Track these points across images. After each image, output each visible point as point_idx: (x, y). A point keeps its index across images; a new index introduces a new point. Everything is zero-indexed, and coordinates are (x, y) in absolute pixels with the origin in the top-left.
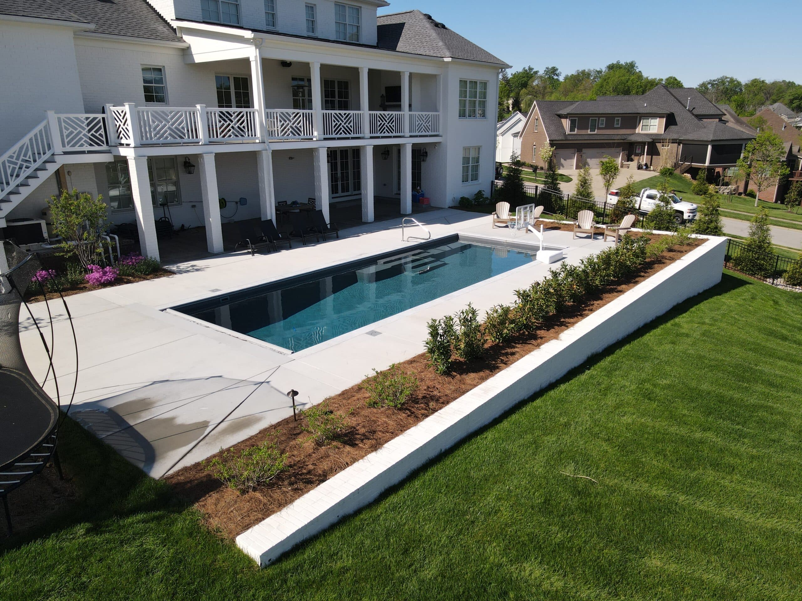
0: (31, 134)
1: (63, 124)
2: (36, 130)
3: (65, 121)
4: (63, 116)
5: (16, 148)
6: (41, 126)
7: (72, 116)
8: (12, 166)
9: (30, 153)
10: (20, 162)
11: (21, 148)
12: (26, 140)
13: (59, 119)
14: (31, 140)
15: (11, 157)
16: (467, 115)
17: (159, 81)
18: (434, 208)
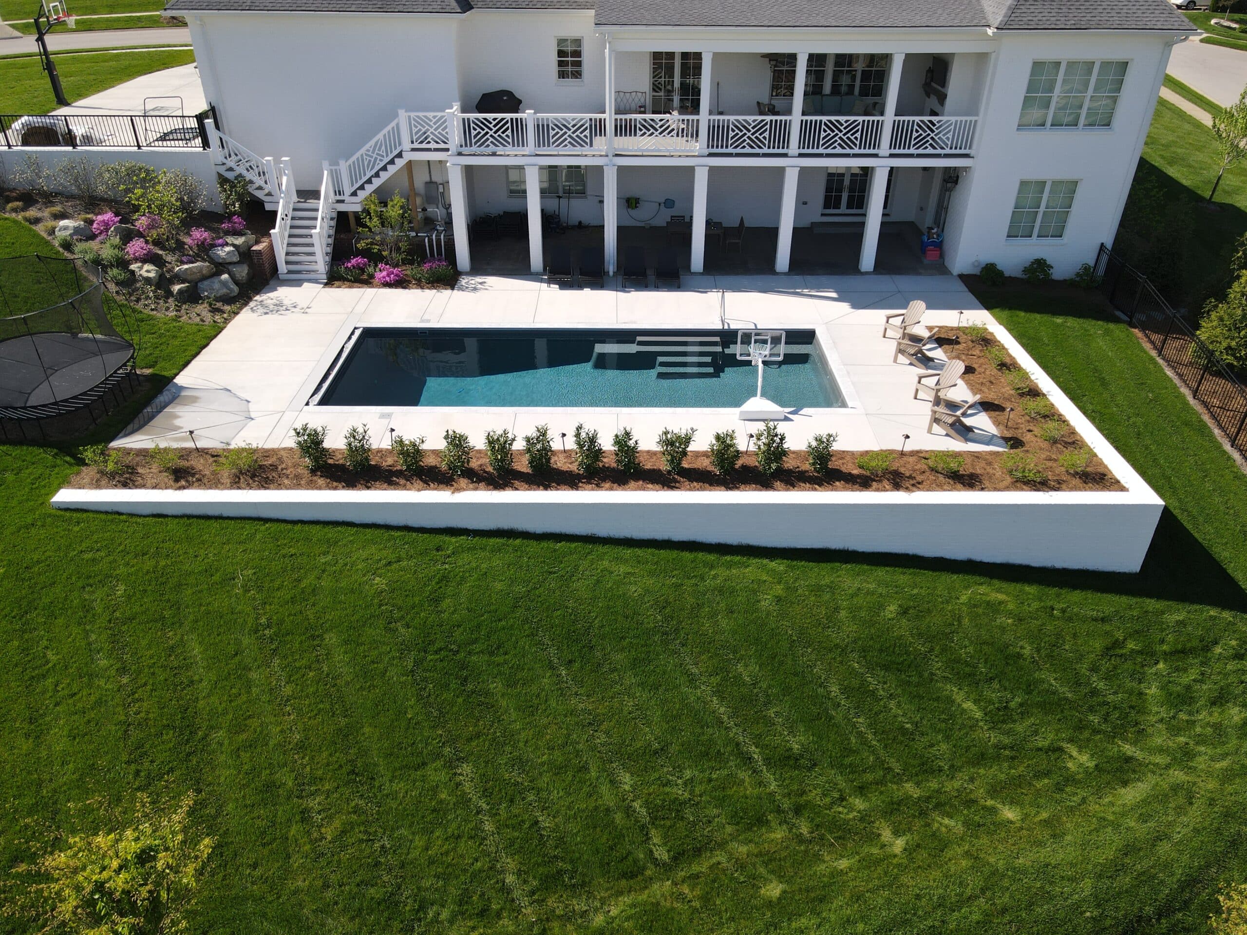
0: (385, 131)
1: (413, 122)
2: (389, 127)
3: (414, 120)
4: (413, 115)
5: (372, 143)
6: (393, 124)
7: (421, 114)
8: (368, 158)
9: (383, 148)
10: (375, 156)
11: (376, 143)
12: (380, 136)
13: (409, 117)
14: (385, 135)
15: (368, 151)
16: (1049, 123)
17: (577, 54)
18: (941, 269)
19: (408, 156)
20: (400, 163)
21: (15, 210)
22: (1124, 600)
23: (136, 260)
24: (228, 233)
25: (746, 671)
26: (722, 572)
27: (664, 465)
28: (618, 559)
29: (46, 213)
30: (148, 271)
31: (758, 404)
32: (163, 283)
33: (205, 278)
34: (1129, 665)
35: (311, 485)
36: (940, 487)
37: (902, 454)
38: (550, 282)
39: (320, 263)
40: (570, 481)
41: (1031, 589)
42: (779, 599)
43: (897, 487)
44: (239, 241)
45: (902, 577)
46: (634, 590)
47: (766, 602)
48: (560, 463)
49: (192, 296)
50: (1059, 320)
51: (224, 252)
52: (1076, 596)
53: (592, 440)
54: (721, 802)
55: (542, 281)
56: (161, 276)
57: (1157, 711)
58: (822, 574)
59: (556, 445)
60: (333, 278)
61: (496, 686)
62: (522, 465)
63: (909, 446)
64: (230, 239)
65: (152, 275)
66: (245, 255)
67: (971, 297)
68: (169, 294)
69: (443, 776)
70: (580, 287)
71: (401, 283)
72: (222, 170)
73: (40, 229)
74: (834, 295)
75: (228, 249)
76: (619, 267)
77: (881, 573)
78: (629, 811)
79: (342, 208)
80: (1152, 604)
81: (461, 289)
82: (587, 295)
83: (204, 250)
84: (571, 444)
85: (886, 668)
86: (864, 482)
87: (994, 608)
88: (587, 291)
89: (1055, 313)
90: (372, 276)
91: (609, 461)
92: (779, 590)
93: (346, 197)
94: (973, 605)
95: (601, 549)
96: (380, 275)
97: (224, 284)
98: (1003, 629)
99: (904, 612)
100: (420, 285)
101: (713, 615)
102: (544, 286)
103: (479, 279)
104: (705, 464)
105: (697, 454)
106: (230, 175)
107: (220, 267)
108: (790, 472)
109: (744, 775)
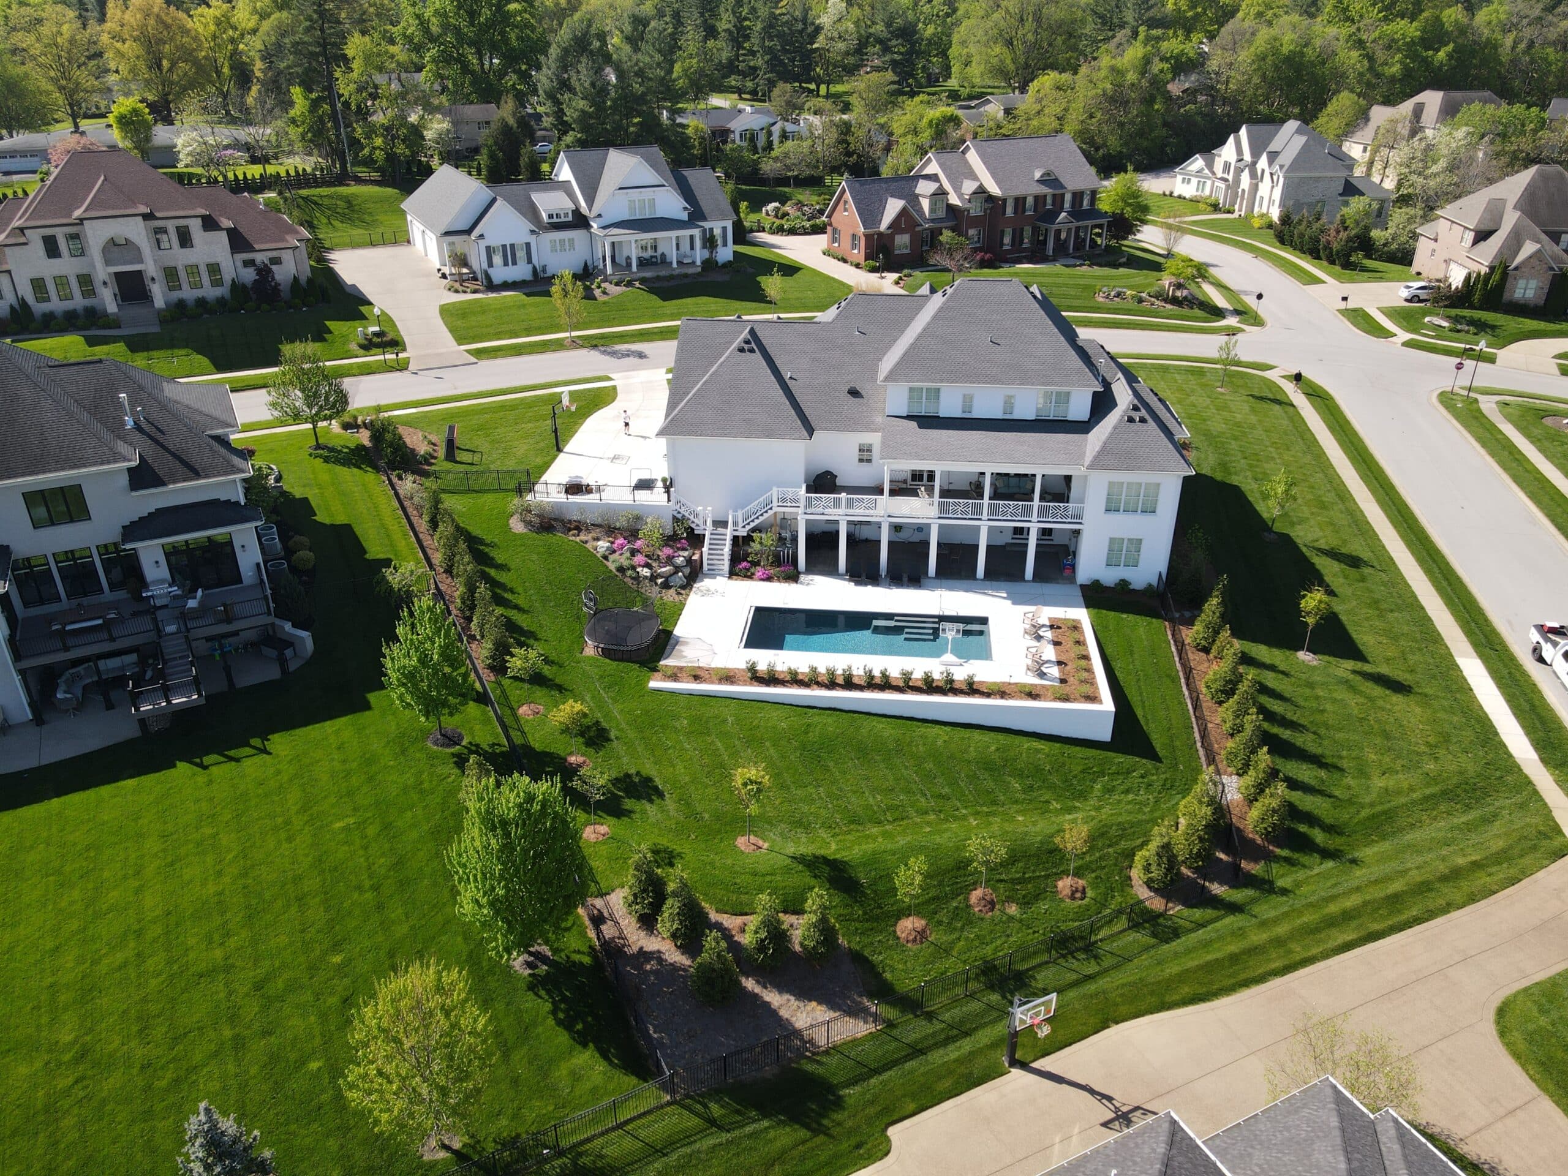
0: (764, 497)
1: (780, 493)
2: (766, 494)
3: (780, 490)
5: (757, 502)
6: (769, 492)
7: (785, 490)
8: (754, 509)
9: (762, 504)
10: (757, 508)
11: (759, 501)
12: (761, 499)
14: (764, 499)
15: (754, 506)
16: (1122, 509)
17: (870, 450)
18: (1072, 580)
19: (775, 509)
20: (770, 512)
21: (574, 535)
22: (1099, 752)
23: (640, 566)
24: (678, 549)
25: (929, 765)
26: (923, 730)
27: (902, 684)
28: (879, 722)
29: (589, 537)
30: (646, 572)
31: (949, 657)
32: (653, 578)
33: (671, 575)
34: (1091, 776)
35: (751, 684)
36: (1021, 698)
37: (1010, 684)
38: (850, 580)
39: (726, 566)
40: (860, 688)
41: (1058, 745)
42: (945, 741)
43: (1002, 697)
44: (686, 554)
45: (1001, 737)
46: (886, 734)
47: (939, 743)
48: (856, 680)
49: (666, 586)
50: (1124, 616)
51: (680, 561)
52: (1078, 749)
53: (871, 671)
54: (912, 807)
55: (845, 580)
56: (652, 575)
57: (1096, 793)
58: (966, 733)
59: (855, 673)
60: (732, 574)
61: (831, 764)
62: (840, 680)
63: (1013, 681)
64: (681, 553)
65: (648, 574)
66: (689, 561)
67: (1081, 599)
68: (656, 584)
69: (813, 790)
70: (866, 584)
71: (769, 579)
72: (675, 513)
73: (589, 546)
74: (1005, 595)
75: (681, 559)
76: (888, 572)
77: (992, 734)
78: (879, 806)
79: (736, 534)
80: (1110, 754)
81: (802, 583)
82: (870, 590)
83: (670, 560)
84: (861, 673)
85: (985, 769)
86: (988, 695)
87: (1038, 751)
88: (869, 587)
89: (1123, 612)
90: (753, 574)
91: (878, 681)
92: (946, 738)
93: (739, 528)
94: (1029, 749)
95: (872, 718)
96: (759, 574)
97: (680, 578)
98: (1039, 759)
99: (998, 749)
100: (779, 580)
101: (917, 746)
102: (846, 583)
103: (811, 577)
104: (919, 684)
105: (917, 680)
106: (679, 516)
107: (678, 569)
108: (956, 689)
109: (923, 800)
